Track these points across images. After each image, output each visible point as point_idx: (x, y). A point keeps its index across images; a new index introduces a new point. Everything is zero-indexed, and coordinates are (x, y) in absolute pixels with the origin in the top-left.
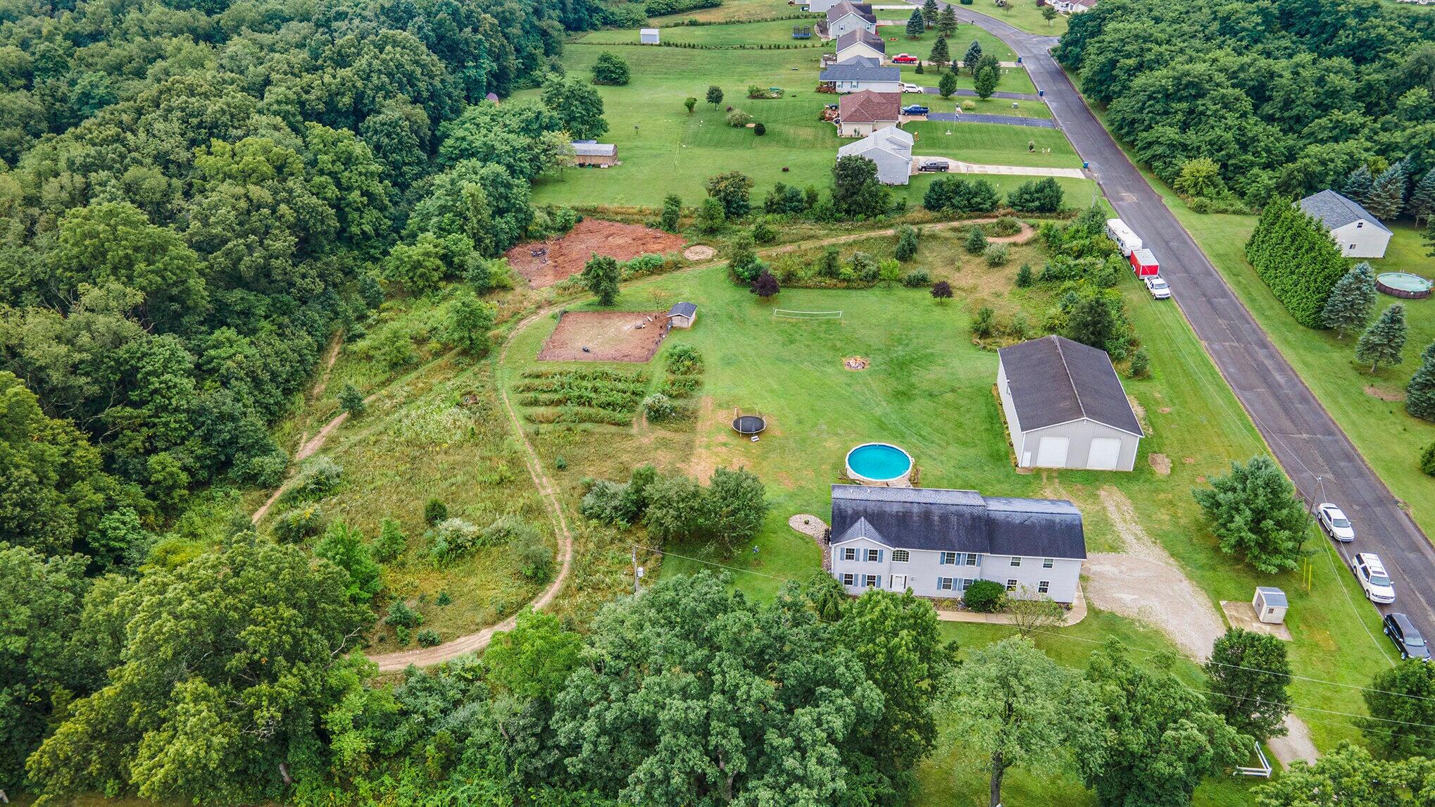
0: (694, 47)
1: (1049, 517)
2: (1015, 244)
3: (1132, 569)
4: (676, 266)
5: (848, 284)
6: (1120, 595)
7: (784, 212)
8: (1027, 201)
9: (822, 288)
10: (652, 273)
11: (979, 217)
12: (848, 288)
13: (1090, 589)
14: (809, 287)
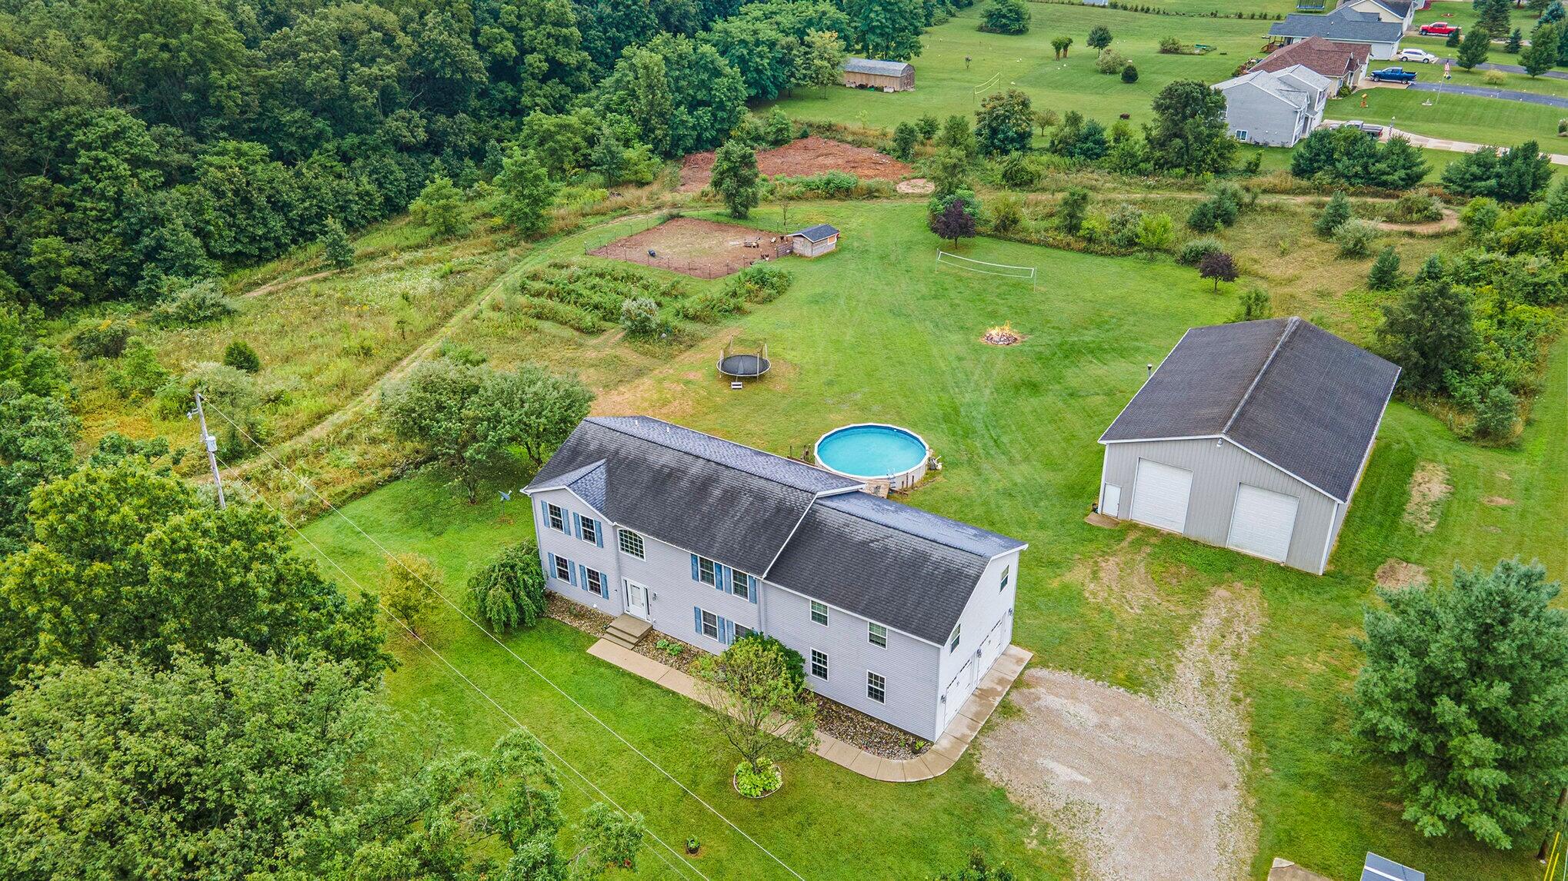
0: (1148, 11)
1: (922, 546)
2: (1411, 235)
3: (1132, 729)
4: (871, 194)
5: (1091, 244)
6: (1051, 765)
7: (1072, 155)
8: (1475, 178)
9: (1048, 245)
10: (831, 197)
11: (1375, 195)
12: (1085, 251)
13: (1001, 732)
14: (1029, 242)
